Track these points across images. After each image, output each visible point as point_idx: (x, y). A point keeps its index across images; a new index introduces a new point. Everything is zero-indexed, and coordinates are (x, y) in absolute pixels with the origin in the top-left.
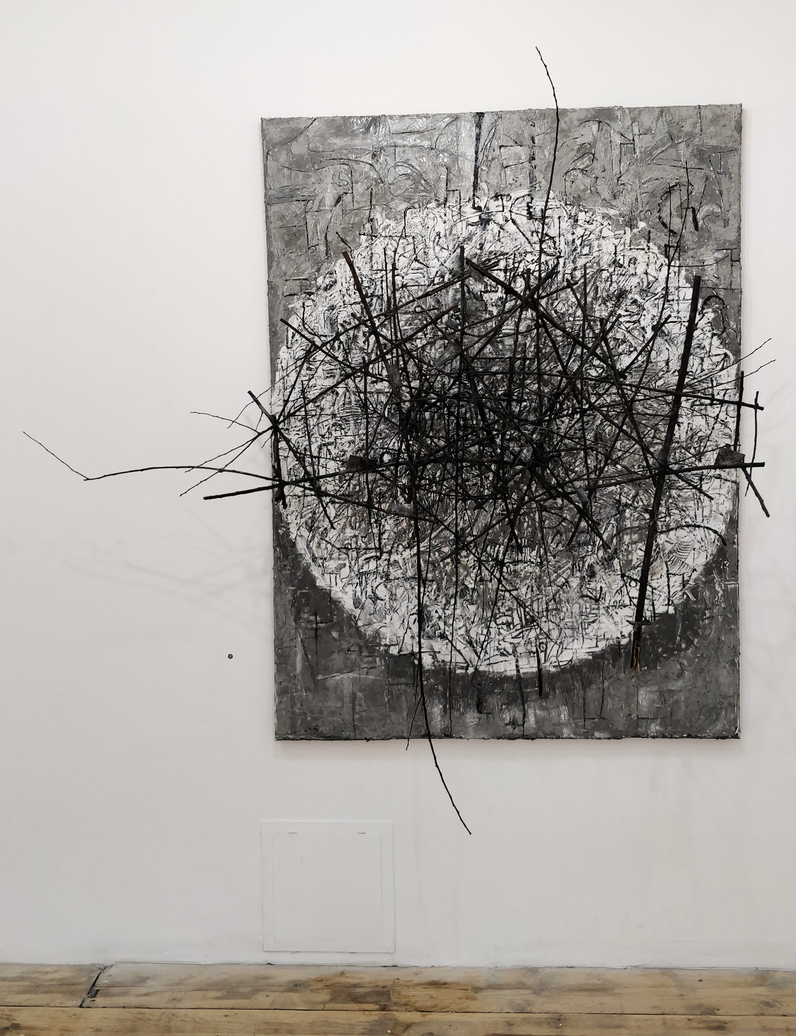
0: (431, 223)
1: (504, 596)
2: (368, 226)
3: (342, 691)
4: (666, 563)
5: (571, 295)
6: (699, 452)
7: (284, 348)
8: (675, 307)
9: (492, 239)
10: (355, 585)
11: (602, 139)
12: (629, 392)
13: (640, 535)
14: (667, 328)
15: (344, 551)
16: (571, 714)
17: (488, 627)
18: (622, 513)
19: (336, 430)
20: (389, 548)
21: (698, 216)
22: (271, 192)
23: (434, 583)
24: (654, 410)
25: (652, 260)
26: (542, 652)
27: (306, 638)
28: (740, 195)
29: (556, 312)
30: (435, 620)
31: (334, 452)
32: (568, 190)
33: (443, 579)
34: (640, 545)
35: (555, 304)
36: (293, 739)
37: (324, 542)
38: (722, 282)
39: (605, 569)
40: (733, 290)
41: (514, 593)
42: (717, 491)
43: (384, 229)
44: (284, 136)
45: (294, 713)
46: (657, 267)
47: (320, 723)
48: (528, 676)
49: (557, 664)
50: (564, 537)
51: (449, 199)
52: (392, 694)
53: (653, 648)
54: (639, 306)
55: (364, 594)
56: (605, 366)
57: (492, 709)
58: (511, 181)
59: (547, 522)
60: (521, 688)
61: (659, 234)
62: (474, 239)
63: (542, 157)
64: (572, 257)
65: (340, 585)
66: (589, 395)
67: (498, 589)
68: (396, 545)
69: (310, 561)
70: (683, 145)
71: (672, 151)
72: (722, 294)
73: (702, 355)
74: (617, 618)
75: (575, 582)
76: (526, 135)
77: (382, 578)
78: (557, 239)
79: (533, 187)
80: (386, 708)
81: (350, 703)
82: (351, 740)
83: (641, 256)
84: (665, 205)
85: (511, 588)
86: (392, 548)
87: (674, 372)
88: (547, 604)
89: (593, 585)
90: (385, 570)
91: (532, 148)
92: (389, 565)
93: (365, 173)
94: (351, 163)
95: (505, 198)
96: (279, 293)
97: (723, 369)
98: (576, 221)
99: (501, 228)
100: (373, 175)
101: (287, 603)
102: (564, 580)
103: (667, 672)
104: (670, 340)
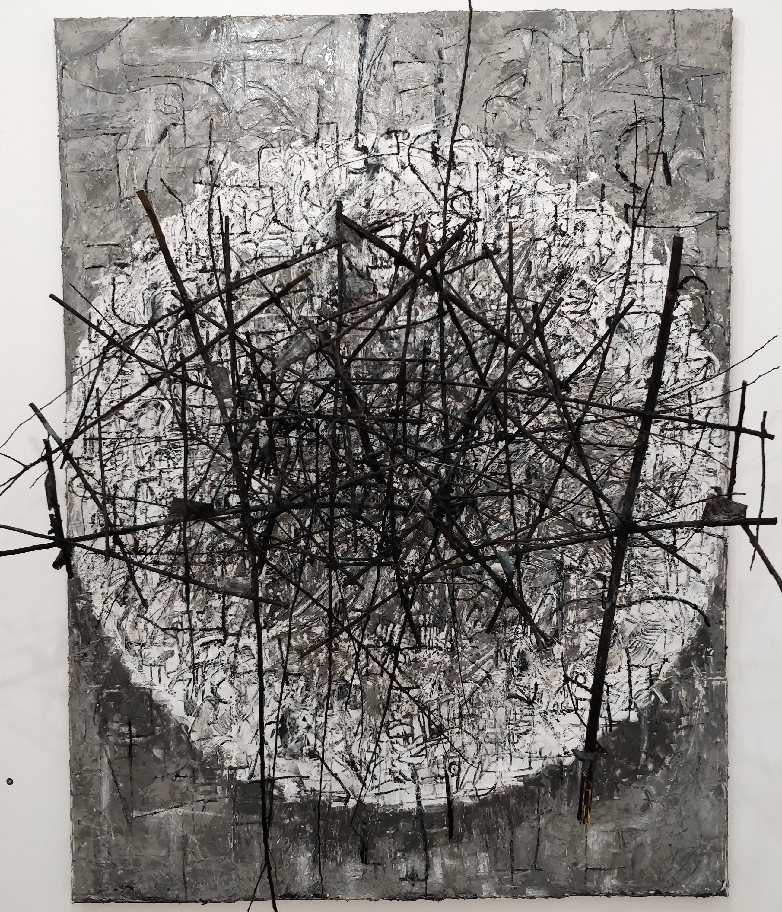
0: (296, 169)
1: (400, 697)
2: (206, 171)
3: (167, 834)
4: (627, 650)
5: (494, 274)
6: (672, 495)
7: (85, 343)
8: (639, 292)
9: (383, 193)
10: (187, 682)
11: (538, 55)
12: (575, 411)
13: (591, 611)
14: (628, 320)
15: (172, 632)
16: (494, 863)
17: (377, 741)
18: (564, 579)
19: (160, 460)
20: (237, 628)
21: (671, 165)
22: (68, 122)
23: (302, 677)
24: (609, 436)
25: (607, 226)
26: (453, 776)
27: (116, 758)
28: (729, 135)
29: (473, 297)
30: (301, 731)
31: (158, 490)
32: (490, 125)
33: (314, 672)
34: (590, 624)
35: (472, 287)
36: (97, 902)
37: (143, 620)
38: (704, 258)
39: (542, 658)
40: (719, 269)
41: (414, 693)
42: (697, 550)
43: (229, 176)
44: (86, 42)
45: (98, 864)
46: (614, 235)
47: (136, 879)
48: (433, 810)
49: (474, 793)
50: (484, 613)
51: (322, 135)
52: (239, 838)
53: (609, 771)
54: (589, 290)
55: (200, 694)
56: (541, 373)
57: (382, 858)
58: (410, 112)
59: (461, 591)
60: (423, 828)
61: (616, 189)
62: (358, 192)
63: (454, 79)
64: (495, 221)
65: (166, 681)
66: (519, 414)
67: (391, 687)
68: (247, 624)
69: (122, 647)
70: (649, 66)
71: (635, 73)
72: (704, 274)
73: (676, 360)
74: (558, 728)
75: (499, 677)
76: (431, 47)
77: (226, 671)
78: (474, 195)
79: (440, 120)
80: (230, 858)
81: (179, 850)
82: (180, 902)
83: (591, 220)
84: (625, 150)
85: (410, 685)
86: (241, 628)
87: (638, 382)
88: (460, 707)
89: (524, 680)
90: (231, 660)
91: (439, 66)
92: (237, 652)
93: (203, 97)
94: (181, 83)
95: (400, 136)
96: (79, 264)
97: (705, 379)
98: (501, 169)
99: (396, 177)
100: (213, 99)
101: (87, 707)
102: (484, 674)
103: (628, 804)
104: (632, 339)
